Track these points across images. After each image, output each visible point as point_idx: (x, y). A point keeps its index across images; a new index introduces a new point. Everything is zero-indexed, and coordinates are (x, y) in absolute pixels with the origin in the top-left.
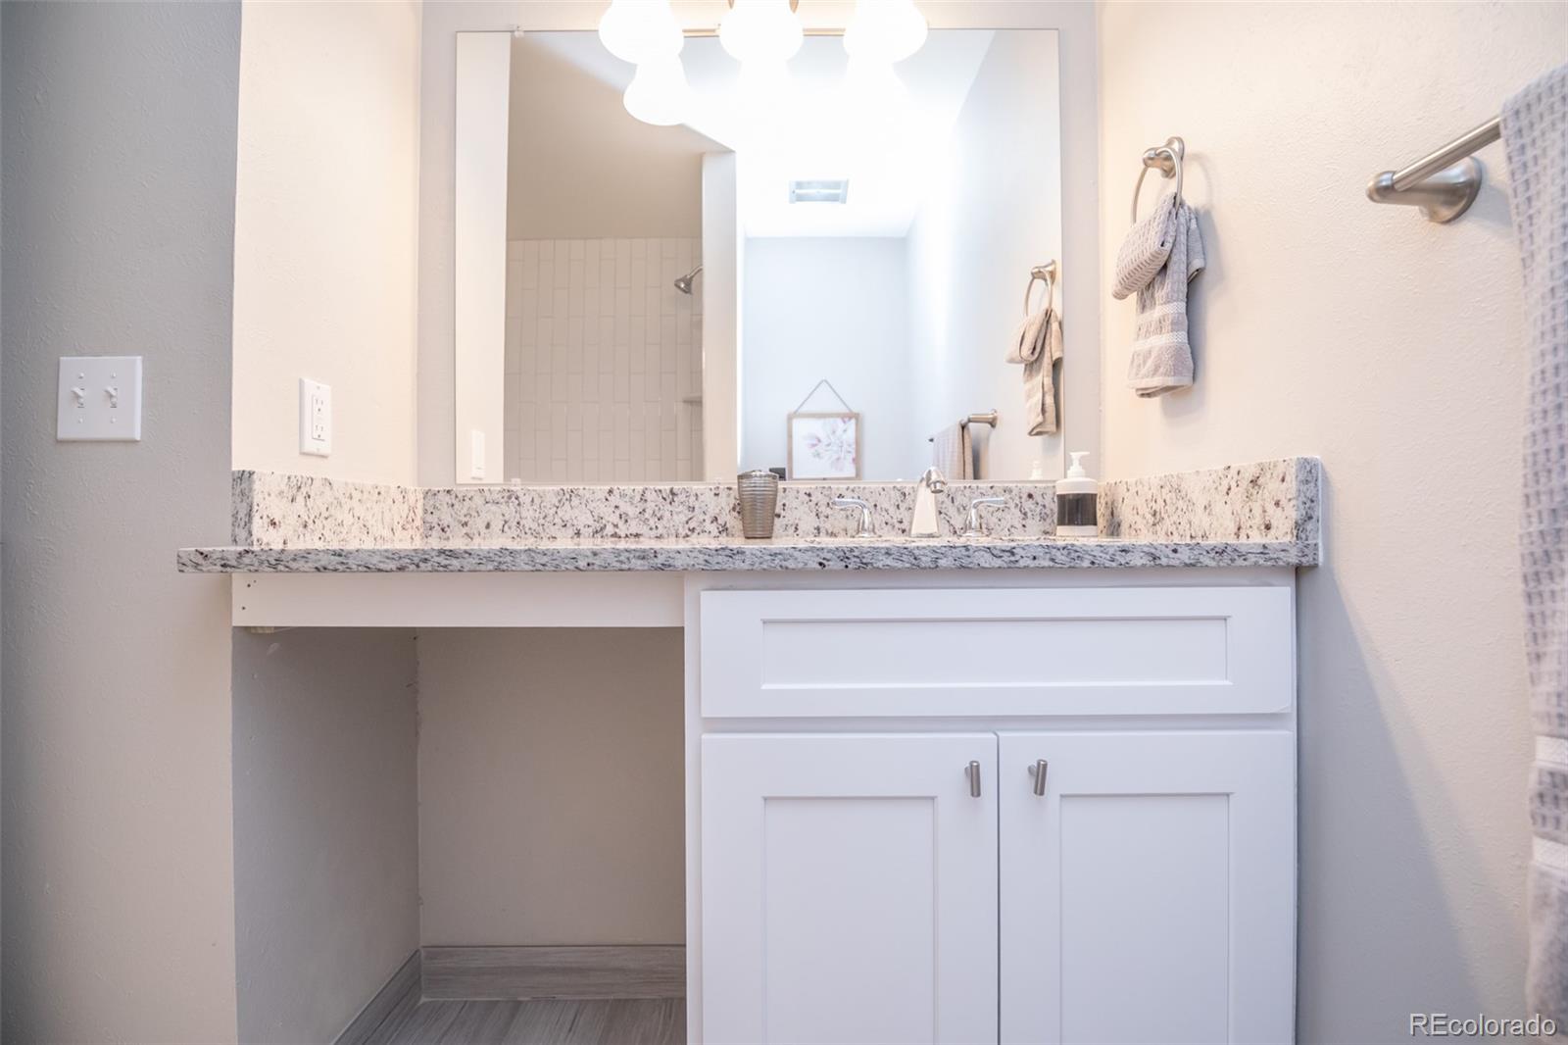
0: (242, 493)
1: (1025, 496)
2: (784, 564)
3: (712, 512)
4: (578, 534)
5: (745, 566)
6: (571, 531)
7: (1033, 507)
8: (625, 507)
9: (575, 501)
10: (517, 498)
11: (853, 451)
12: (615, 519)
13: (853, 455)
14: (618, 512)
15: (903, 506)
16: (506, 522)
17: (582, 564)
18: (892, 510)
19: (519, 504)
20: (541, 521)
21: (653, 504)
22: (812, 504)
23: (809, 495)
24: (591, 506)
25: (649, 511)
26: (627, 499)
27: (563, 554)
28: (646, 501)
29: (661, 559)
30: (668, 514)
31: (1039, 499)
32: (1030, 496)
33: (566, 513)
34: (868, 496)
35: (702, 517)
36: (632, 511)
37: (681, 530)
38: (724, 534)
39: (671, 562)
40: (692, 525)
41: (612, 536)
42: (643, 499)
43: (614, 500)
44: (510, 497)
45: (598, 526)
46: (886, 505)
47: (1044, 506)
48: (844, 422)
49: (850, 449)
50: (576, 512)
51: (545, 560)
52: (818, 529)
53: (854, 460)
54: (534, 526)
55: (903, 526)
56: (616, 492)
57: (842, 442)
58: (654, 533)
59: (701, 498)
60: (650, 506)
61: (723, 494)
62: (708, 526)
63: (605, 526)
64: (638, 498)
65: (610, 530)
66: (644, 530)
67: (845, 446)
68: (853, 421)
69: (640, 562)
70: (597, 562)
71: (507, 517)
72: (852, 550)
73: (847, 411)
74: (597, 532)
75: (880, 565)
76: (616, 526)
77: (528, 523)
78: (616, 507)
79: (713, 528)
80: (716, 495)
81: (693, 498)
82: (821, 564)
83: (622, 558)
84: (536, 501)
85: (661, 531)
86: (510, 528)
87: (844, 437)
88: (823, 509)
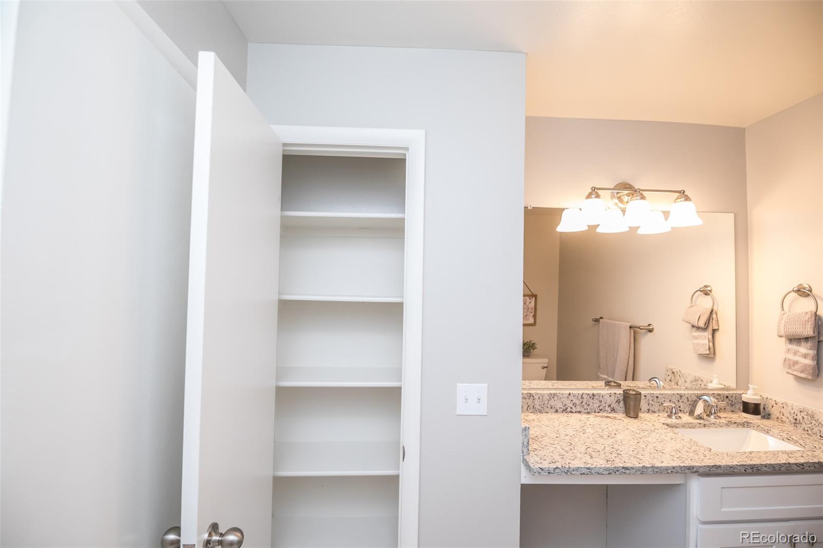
0: (526, 435)
1: (725, 397)
2: (734, 470)
3: (608, 403)
4: (557, 411)
5: (721, 471)
6: (554, 410)
7: (728, 401)
8: (575, 401)
9: (556, 398)
10: (533, 397)
11: (533, 312)
12: (571, 405)
13: (533, 314)
14: (572, 403)
15: (681, 401)
16: (528, 406)
17: (669, 471)
18: (676, 402)
19: (534, 399)
20: (542, 406)
21: (586, 400)
22: (647, 400)
23: (646, 396)
24: (562, 400)
25: (584, 403)
26: (576, 397)
27: (663, 468)
28: (583, 398)
29: (695, 469)
30: (591, 403)
31: (730, 398)
32: (727, 397)
33: (552, 403)
34: (667, 397)
35: (604, 405)
36: (578, 402)
37: (596, 410)
38: (613, 412)
39: (698, 470)
40: (601, 408)
41: (570, 412)
42: (582, 398)
43: (571, 398)
44: (530, 396)
45: (565, 408)
46: (674, 401)
47: (732, 401)
48: (530, 299)
49: (532, 311)
50: (556, 402)
51: (657, 470)
52: (649, 410)
53: (533, 316)
54: (540, 408)
55: (680, 409)
56: (572, 395)
57: (528, 308)
58: (586, 411)
59: (604, 397)
60: (585, 400)
61: (613, 396)
62: (607, 408)
63: (567, 408)
64: (580, 397)
65: (569, 409)
66: (582, 410)
67: (530, 310)
68: (534, 298)
69: (688, 471)
70: (674, 471)
71: (529, 404)
72: (755, 465)
73: (531, 294)
74: (564, 410)
75: (763, 470)
76: (571, 408)
77: (537, 407)
78: (572, 401)
79: (609, 409)
80: (610, 396)
81: (601, 397)
82: (745, 470)
83: (682, 469)
84: (541, 398)
85: (589, 410)
86: (530, 408)
87: (530, 305)
88: (650, 402)
